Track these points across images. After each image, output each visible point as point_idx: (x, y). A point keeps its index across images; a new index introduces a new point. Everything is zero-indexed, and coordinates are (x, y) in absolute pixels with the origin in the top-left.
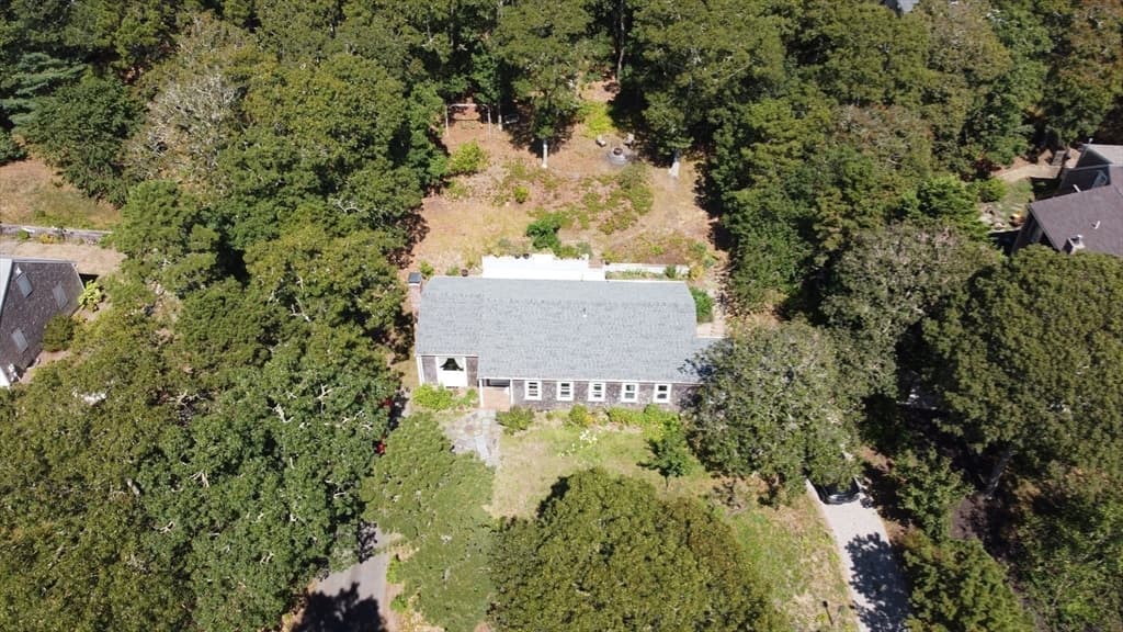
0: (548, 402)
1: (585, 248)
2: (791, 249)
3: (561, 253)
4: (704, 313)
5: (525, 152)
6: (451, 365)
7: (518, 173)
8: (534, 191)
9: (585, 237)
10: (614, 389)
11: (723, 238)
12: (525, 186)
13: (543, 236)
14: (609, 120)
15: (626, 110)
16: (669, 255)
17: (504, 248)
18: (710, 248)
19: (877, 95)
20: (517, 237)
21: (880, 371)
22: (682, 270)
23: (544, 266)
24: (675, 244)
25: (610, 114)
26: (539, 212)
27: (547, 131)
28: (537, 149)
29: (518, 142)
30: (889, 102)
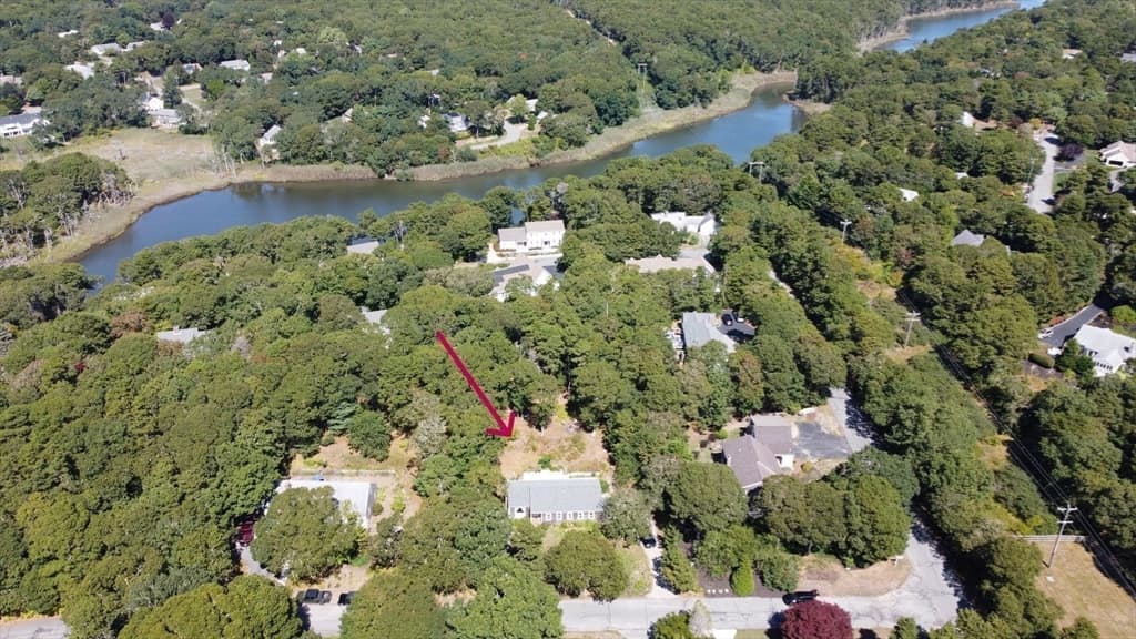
0: (554, 521)
1: (561, 467)
2: (633, 464)
3: (552, 469)
4: (605, 488)
5: (534, 429)
6: (520, 510)
7: (532, 438)
8: (539, 446)
9: (561, 463)
10: (575, 514)
11: (612, 461)
12: (535, 443)
13: (545, 464)
14: (566, 413)
15: (573, 408)
16: (592, 468)
17: (531, 469)
18: (608, 464)
19: (661, 408)
20: (535, 465)
21: (657, 502)
22: (598, 474)
23: (546, 474)
24: (594, 464)
25: (567, 410)
26: (542, 454)
27: (543, 422)
28: (539, 428)
29: (530, 425)
30: (666, 410)
